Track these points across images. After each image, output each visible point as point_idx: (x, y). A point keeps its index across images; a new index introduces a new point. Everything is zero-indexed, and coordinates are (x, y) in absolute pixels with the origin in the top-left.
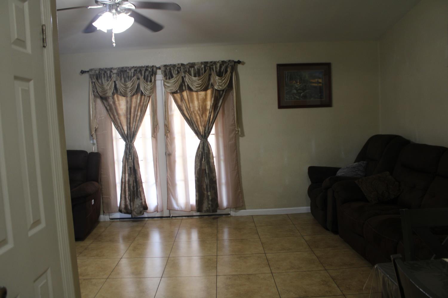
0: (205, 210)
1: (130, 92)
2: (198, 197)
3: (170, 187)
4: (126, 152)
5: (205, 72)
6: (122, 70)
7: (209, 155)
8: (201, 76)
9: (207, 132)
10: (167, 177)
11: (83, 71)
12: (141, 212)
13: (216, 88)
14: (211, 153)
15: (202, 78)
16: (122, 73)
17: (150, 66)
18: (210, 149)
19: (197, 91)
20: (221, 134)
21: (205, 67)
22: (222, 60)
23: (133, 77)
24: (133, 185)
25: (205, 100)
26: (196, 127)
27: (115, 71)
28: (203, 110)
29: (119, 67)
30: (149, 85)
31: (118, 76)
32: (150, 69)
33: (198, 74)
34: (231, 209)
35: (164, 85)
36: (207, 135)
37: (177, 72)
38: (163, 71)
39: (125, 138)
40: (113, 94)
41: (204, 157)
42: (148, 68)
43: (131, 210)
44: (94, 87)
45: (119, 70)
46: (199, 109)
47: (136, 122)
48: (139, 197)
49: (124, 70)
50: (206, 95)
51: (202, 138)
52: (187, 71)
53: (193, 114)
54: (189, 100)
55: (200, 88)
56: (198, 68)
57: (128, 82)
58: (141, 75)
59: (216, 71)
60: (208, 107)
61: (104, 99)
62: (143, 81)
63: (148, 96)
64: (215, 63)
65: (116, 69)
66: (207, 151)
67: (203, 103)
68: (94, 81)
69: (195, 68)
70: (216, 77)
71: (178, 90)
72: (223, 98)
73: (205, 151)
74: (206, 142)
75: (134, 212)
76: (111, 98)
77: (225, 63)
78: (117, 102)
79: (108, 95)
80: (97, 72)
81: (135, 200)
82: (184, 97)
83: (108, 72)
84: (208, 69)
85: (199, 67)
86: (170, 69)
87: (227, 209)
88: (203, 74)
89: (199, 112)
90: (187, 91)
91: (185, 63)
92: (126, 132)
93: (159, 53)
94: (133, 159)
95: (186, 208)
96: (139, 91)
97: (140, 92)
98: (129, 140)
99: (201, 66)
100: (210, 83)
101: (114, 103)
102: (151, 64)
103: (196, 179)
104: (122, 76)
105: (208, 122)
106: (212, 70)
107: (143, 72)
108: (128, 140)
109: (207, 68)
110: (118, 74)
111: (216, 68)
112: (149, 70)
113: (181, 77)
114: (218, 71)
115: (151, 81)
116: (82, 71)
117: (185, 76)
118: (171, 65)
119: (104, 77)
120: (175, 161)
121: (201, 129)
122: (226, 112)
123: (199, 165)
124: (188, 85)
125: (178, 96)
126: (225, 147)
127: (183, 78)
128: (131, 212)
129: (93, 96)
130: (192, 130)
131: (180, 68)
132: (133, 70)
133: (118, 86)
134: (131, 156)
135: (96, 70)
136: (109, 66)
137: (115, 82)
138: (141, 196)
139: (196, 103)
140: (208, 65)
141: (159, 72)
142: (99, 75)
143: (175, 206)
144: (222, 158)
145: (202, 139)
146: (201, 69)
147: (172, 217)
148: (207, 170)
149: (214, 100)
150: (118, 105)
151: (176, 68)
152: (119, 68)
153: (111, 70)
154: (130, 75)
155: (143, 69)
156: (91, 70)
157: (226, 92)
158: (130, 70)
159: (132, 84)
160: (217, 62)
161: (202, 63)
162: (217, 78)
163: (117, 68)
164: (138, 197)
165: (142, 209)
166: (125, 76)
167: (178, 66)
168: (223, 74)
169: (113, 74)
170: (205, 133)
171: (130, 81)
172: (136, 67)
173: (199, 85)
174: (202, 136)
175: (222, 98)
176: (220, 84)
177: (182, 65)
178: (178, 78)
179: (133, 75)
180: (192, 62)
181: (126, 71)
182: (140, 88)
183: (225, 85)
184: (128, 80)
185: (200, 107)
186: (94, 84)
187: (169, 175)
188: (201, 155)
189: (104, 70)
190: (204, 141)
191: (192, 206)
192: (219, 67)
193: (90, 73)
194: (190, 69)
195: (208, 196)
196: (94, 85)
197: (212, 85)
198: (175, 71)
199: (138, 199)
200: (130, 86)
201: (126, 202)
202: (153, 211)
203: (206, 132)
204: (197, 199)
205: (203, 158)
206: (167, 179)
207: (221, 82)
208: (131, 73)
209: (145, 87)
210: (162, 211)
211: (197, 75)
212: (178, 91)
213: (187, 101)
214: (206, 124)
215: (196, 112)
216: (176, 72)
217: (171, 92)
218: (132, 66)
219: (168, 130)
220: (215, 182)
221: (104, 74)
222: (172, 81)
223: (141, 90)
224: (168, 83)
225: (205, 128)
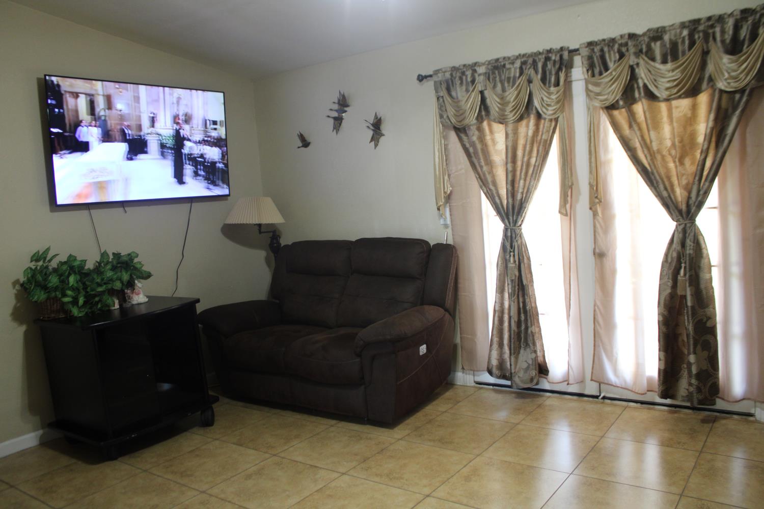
0: (685, 395)
1: (511, 112)
2: (663, 362)
3: (602, 332)
4: (504, 247)
5: (690, 48)
6: (496, 64)
7: (699, 261)
8: (680, 59)
9: (695, 203)
10: (595, 306)
11: (422, 76)
12: (532, 380)
13: (723, 88)
14: (705, 255)
15: (684, 63)
16: (497, 72)
17: (556, 49)
18: (703, 246)
19: (667, 100)
20: (734, 209)
21: (691, 35)
22: (743, 7)
23: (519, 77)
24: (516, 320)
25: (690, 120)
26: (666, 189)
27: (481, 70)
28: (683, 147)
29: (489, 59)
30: (552, 93)
31: (489, 80)
32: (556, 55)
33: (672, 54)
34: (758, 404)
35: (587, 89)
36: (693, 209)
37: (617, 56)
38: (586, 57)
39: (502, 216)
40: (480, 119)
41: (683, 265)
42: (550, 55)
43: (511, 373)
44: (442, 108)
45: (490, 67)
46: (673, 145)
47: (525, 180)
48: (529, 346)
49: (501, 65)
50: (694, 108)
51: (680, 217)
52: (644, 50)
53: (659, 157)
54: (649, 122)
55: (675, 90)
56: (673, 38)
57: (509, 89)
58: (536, 72)
59: (723, 41)
60: (700, 139)
61: (460, 131)
62: (538, 85)
63: (551, 120)
64: (721, 19)
65: (483, 64)
66: (691, 252)
67: (685, 128)
68: (441, 94)
69: (664, 41)
70: (721, 59)
71: (621, 99)
72: (743, 111)
73: (688, 252)
74: (690, 227)
75: (517, 377)
76: (474, 128)
77: (751, 15)
78: (488, 138)
79: (466, 122)
80: (448, 75)
81: (522, 351)
82: (637, 116)
83: (469, 73)
84: (699, 38)
85: (675, 36)
86: (602, 50)
87: (745, 402)
88: (687, 51)
89: (673, 152)
90: (644, 100)
91: (639, 31)
92: (505, 202)
93: (579, 16)
94: (517, 263)
95: (635, 383)
96: (532, 110)
97: (534, 111)
98: (511, 221)
99: (681, 33)
100: (707, 76)
101: (482, 139)
102: (556, 46)
103: (661, 319)
104: (498, 79)
105: (697, 178)
106: (711, 38)
107: (540, 65)
108: (508, 219)
109: (696, 36)
110: (488, 76)
111: (723, 32)
112: (553, 58)
113: (627, 66)
114: (728, 41)
115: (557, 84)
116: (419, 76)
117: (638, 64)
118: (604, 40)
119: (461, 83)
120: (614, 272)
121: (680, 194)
122: (749, 149)
123: (670, 284)
124: (645, 86)
125: (621, 115)
126: (745, 240)
127: (632, 69)
128: (511, 376)
129: (441, 125)
130: (656, 196)
131: (626, 44)
132: (518, 64)
133: (488, 101)
134: (514, 256)
135: (445, 72)
136: (470, 61)
137: (482, 92)
138: (534, 344)
139: (667, 130)
140: (701, 28)
141: (578, 60)
142: (452, 82)
143: (611, 376)
144: (736, 270)
145: (681, 220)
146: (680, 41)
147: (604, 398)
148: (689, 298)
149: (716, 119)
150: (490, 143)
151: (616, 46)
152: (489, 62)
153: (473, 67)
154: (512, 75)
155: (540, 57)
156: (436, 72)
157: (750, 95)
158: (513, 63)
159: (516, 92)
160: (726, 16)
161: (683, 25)
162: (726, 59)
163: (487, 63)
164: (527, 345)
165: (534, 373)
166: (503, 77)
167: (620, 42)
168: (743, 46)
169: (479, 75)
170: (688, 206)
171: (512, 88)
172: (524, 55)
173: (675, 83)
174: (680, 212)
175: (738, 112)
176: (733, 74)
177: (632, 36)
178: (619, 70)
179: (518, 75)
180: (656, 24)
181: (504, 66)
182: (533, 101)
183: (747, 75)
184: (509, 86)
185: (676, 140)
186: (441, 100)
187: (598, 303)
188: (675, 260)
189: (461, 69)
190: (686, 224)
191: (650, 380)
192: (731, 28)
193: (435, 78)
194: (653, 44)
195: (689, 365)
196: (443, 104)
197: (711, 79)
198: (615, 53)
199: (528, 350)
200: (512, 100)
201: (501, 354)
202: (561, 380)
203: (691, 202)
204: (662, 368)
205: (680, 268)
206: (595, 311)
207: (736, 68)
208: (515, 69)
209: (545, 98)
210: (582, 382)
211: (669, 57)
212: (621, 103)
213: (644, 126)
214: (691, 182)
215: (665, 152)
216: (615, 57)
217: (603, 106)
218: (517, 54)
219: (596, 197)
220: (712, 331)
221: (461, 79)
222: (606, 78)
223: (536, 108)
224: (597, 85)
225: (690, 193)
